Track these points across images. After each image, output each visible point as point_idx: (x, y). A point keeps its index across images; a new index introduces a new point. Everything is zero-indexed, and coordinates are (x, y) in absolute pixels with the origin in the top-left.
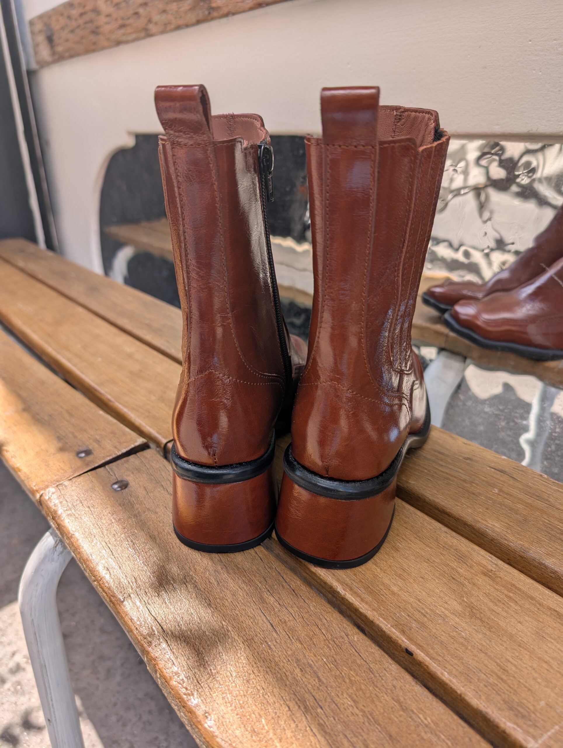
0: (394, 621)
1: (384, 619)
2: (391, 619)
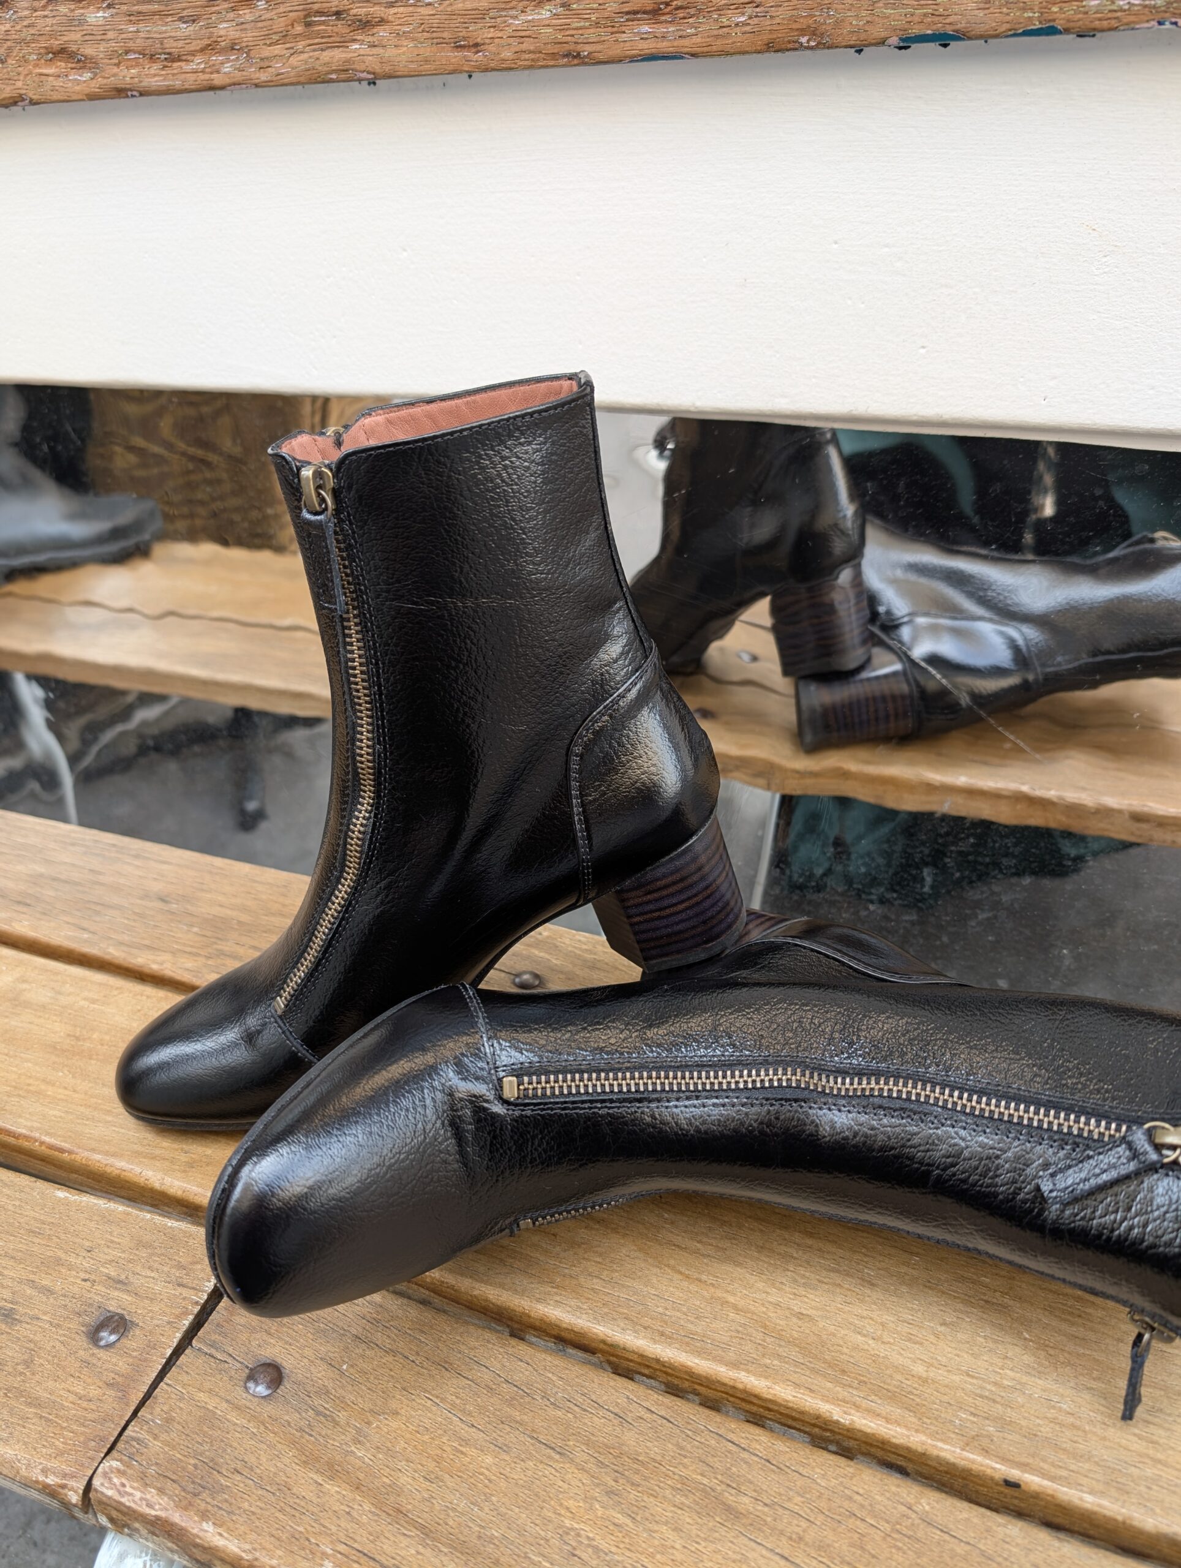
0: (959, 1437)
1: (942, 1440)
2: (953, 1436)
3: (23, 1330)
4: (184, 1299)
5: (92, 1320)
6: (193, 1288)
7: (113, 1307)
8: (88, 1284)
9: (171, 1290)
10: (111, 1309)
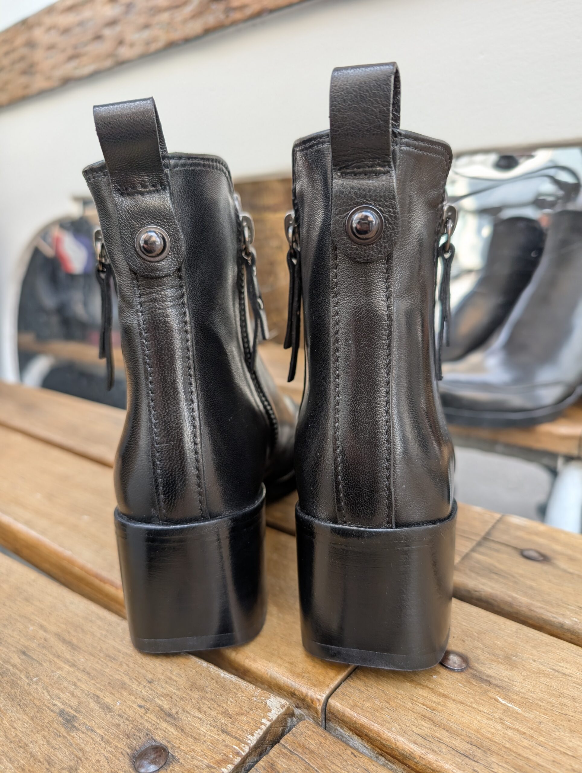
3: (77, 737)
4: (227, 746)
5: (138, 744)
6: (236, 738)
7: (160, 739)
8: (143, 710)
9: (215, 735)
10: (157, 738)
